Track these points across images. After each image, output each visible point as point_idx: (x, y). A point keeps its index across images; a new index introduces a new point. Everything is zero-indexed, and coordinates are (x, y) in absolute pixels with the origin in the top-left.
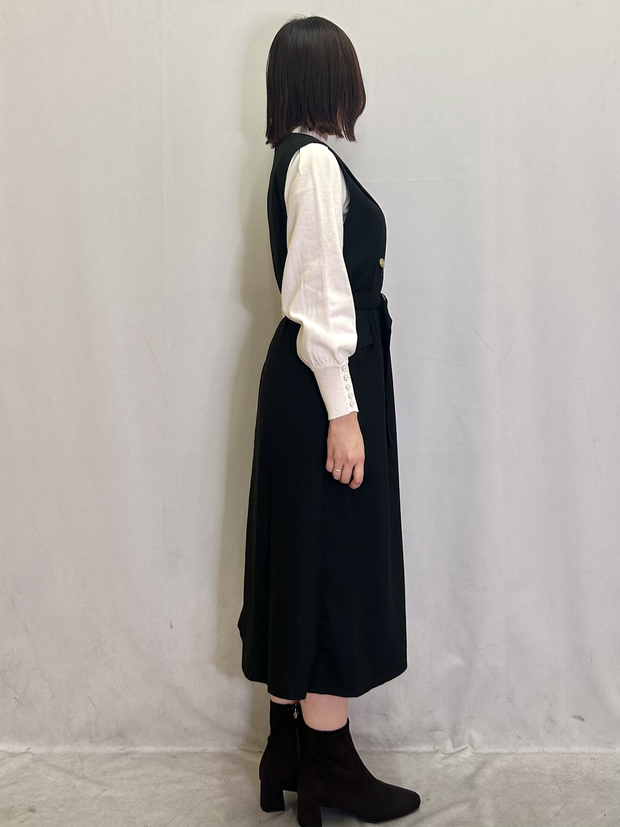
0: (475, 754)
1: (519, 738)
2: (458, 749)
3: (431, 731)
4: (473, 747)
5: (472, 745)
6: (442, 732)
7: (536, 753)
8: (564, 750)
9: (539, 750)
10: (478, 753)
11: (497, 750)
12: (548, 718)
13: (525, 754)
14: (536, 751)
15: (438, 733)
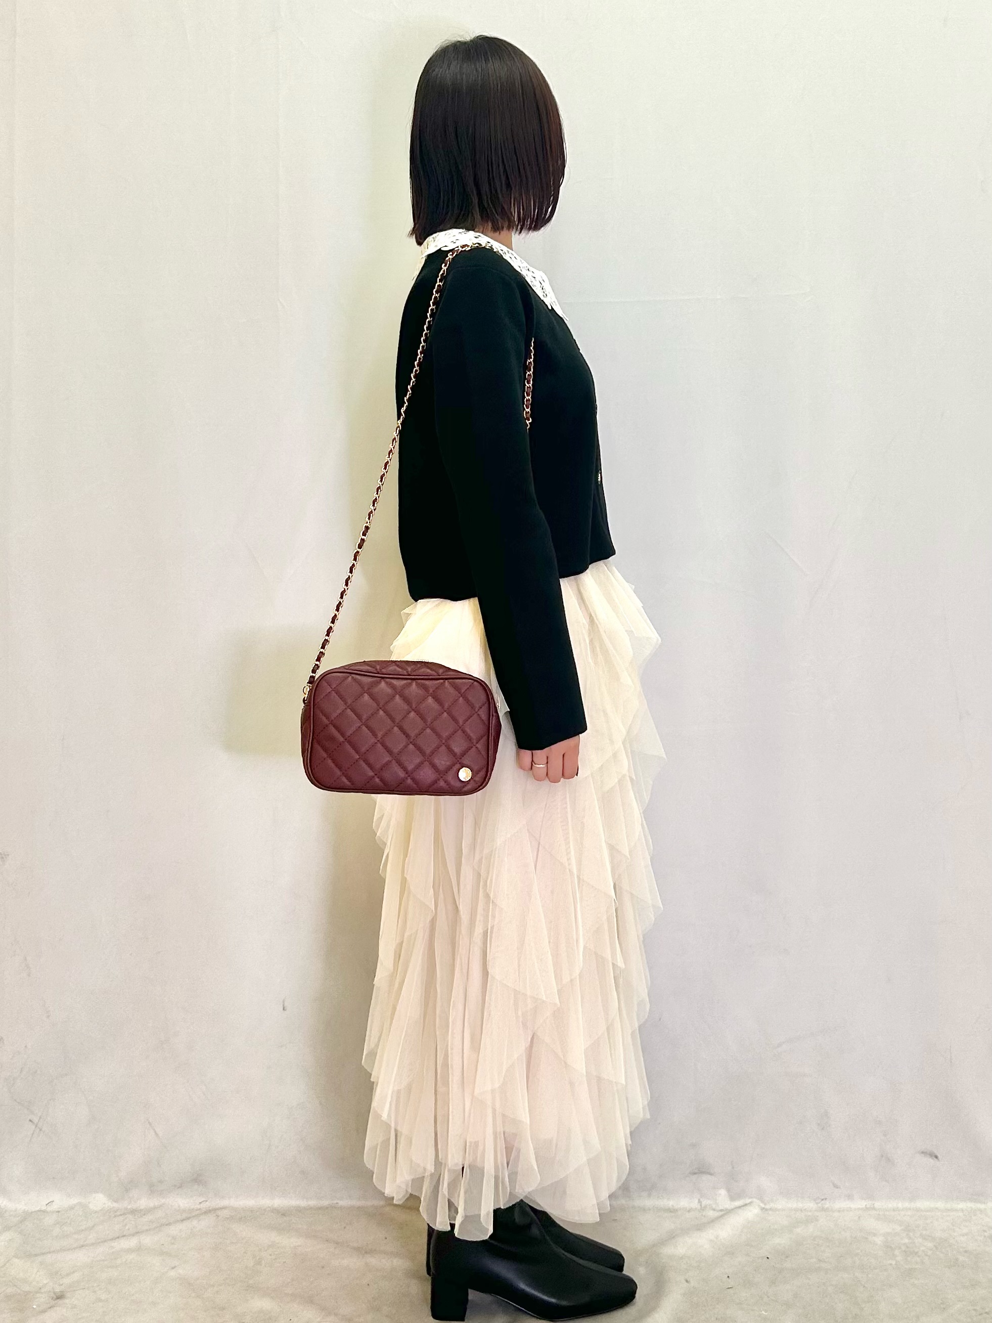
0: (766, 1210)
1: (834, 1186)
2: (738, 1203)
3: (695, 1174)
4: (762, 1202)
5: (761, 1199)
6: (713, 1177)
7: (862, 1209)
8: (907, 1205)
9: (866, 1205)
10: (771, 1209)
11: (800, 1205)
12: (882, 1156)
13: (843, 1211)
14: (864, 1206)
15: (705, 1177)
